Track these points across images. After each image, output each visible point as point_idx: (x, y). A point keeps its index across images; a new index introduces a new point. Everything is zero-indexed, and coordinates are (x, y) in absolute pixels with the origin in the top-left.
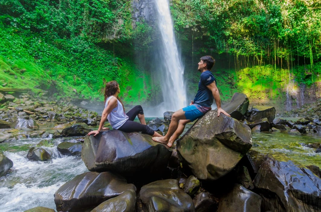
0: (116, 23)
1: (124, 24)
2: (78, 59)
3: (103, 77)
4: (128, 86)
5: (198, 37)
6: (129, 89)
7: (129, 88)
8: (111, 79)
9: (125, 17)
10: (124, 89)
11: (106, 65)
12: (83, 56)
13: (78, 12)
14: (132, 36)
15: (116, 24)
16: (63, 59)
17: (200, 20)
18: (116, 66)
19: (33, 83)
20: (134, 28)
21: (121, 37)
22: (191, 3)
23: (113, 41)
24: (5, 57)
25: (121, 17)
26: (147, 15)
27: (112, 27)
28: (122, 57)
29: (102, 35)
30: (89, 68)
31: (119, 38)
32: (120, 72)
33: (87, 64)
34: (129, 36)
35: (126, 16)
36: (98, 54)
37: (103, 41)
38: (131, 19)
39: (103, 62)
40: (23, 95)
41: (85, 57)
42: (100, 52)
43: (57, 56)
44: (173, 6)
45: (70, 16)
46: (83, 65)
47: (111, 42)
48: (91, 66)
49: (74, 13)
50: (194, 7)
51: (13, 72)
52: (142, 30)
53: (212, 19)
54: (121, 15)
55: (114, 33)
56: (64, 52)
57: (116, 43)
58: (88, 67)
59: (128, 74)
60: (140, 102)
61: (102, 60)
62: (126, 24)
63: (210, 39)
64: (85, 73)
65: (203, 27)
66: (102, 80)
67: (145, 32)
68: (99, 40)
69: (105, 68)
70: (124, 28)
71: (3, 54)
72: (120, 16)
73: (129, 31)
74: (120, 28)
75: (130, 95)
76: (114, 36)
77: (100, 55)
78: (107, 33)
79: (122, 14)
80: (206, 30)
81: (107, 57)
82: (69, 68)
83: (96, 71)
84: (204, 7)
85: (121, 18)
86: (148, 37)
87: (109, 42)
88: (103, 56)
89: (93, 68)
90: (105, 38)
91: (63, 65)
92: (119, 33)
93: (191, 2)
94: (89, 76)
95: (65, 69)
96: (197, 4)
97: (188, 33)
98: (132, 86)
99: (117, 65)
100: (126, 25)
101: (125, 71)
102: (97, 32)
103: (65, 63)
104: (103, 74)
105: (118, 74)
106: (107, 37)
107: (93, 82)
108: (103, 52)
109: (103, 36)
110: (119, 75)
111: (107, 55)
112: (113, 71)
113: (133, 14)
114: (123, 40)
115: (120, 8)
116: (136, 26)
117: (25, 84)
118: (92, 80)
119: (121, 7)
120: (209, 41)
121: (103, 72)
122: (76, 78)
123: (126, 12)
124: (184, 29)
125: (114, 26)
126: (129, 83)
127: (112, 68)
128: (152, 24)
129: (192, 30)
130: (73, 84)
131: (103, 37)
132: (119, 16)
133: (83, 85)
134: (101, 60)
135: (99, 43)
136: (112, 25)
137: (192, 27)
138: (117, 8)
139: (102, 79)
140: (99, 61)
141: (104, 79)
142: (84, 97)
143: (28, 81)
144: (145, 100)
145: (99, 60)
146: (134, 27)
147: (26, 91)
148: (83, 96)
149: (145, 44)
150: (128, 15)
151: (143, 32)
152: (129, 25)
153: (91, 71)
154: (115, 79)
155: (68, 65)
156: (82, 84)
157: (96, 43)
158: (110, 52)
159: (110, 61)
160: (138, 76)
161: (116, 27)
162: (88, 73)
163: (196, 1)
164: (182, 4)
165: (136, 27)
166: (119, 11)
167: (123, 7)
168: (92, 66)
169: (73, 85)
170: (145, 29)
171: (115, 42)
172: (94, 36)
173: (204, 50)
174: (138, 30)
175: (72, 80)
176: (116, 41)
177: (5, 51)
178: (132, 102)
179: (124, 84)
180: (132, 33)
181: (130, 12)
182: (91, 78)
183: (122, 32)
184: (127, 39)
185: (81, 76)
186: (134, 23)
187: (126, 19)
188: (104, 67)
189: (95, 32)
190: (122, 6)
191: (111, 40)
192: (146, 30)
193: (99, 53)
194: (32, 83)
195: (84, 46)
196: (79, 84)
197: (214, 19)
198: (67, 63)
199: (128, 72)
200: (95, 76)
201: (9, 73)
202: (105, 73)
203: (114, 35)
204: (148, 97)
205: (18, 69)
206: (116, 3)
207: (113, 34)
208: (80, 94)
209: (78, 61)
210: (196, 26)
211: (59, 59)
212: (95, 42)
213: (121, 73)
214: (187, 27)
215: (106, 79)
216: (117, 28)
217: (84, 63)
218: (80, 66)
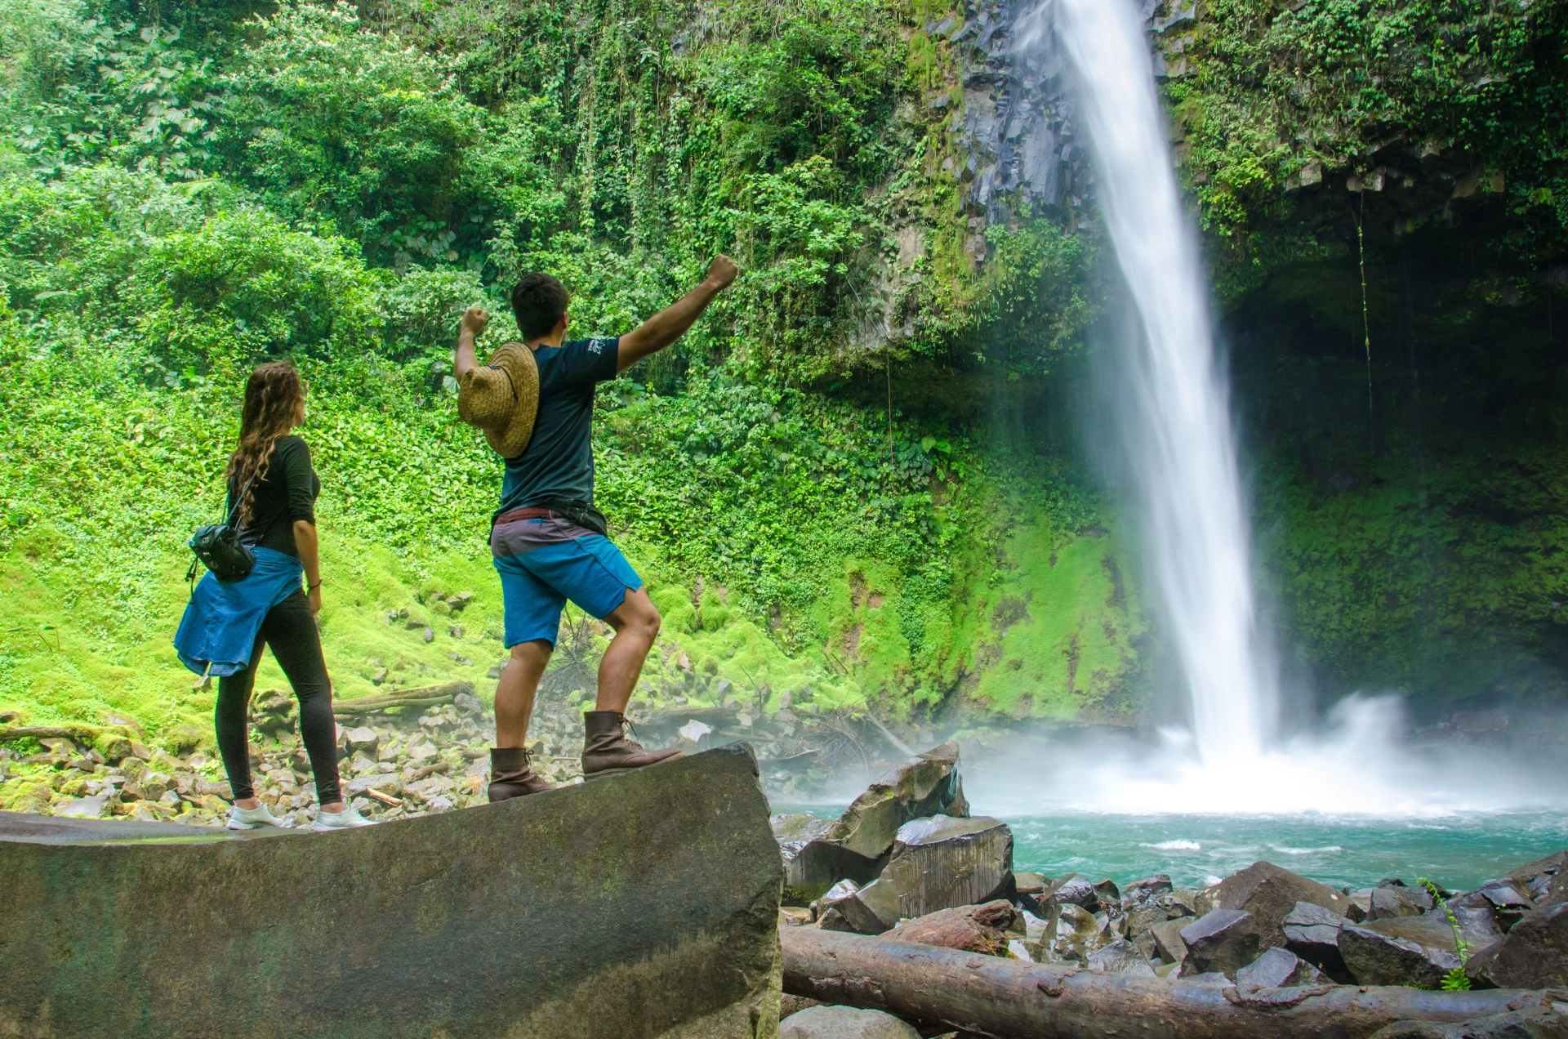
0: (887, 255)
1: (929, 252)
2: (722, 486)
3: (852, 564)
4: (1005, 601)
5: (1421, 220)
6: (1012, 620)
7: (1011, 614)
8: (895, 570)
9: (926, 211)
10: (979, 619)
11: (864, 495)
12: (744, 465)
13: (712, 241)
14: (977, 312)
15: (887, 261)
16: (643, 504)
17: (1392, 110)
18: (923, 489)
19: (492, 651)
20: (979, 263)
21: (920, 328)
22: (1303, 28)
23: (882, 355)
24: (399, 551)
25: (913, 217)
26: (1045, 169)
27: (873, 281)
28: (961, 430)
29: (828, 334)
30: (775, 525)
31: (909, 333)
32: (948, 520)
33: (764, 507)
34: (961, 315)
35: (936, 202)
36: (822, 439)
37: (839, 366)
38: (959, 215)
39: (848, 480)
40: (432, 715)
41: (754, 472)
42: (832, 426)
43: (615, 495)
44: (1193, 77)
45: (678, 272)
46: (747, 513)
47: (876, 365)
48: (785, 516)
49: (698, 250)
50: (1321, 45)
51: (421, 613)
52: (1025, 265)
53: (1485, 81)
54: (910, 203)
55: (882, 314)
56: (650, 466)
57: (901, 363)
58: (769, 524)
59: (1001, 525)
60: (1079, 692)
61: (844, 470)
62: (937, 248)
63: (1519, 211)
64: (754, 555)
65: (1428, 149)
66: (844, 584)
67: (1046, 271)
68: (815, 367)
69: (862, 512)
70: (931, 273)
71: (396, 544)
72: (904, 214)
73: (957, 286)
74: (906, 279)
75: (1012, 656)
76: (887, 330)
77: (832, 442)
78: (853, 317)
79: (914, 199)
80: (1458, 163)
81: (873, 449)
82: (673, 542)
83: (813, 537)
84: (1397, 26)
85: (912, 222)
86: (1070, 295)
87: (867, 366)
88: (846, 448)
89: (797, 524)
90: (844, 349)
91: (641, 537)
92: (908, 309)
93: (1303, 21)
94: (774, 570)
95: (653, 551)
96: (1341, 23)
97: (1331, 214)
98: (1029, 596)
99: (926, 481)
100: (939, 256)
101: (983, 513)
102: (804, 324)
103: (651, 523)
104: (850, 550)
105: (938, 534)
106: (853, 342)
107: (794, 601)
108: (846, 421)
109: (832, 338)
110: (942, 541)
111: (870, 433)
112: (908, 525)
113: (968, 187)
114: (929, 343)
115: (901, 167)
116: (991, 247)
117: (458, 659)
118: (788, 592)
119: (907, 164)
120: (1517, 224)
121: (850, 539)
122: (707, 591)
123: (931, 182)
124: (1290, 194)
125: (878, 277)
126: (1011, 581)
127: (899, 507)
128: (1077, 216)
129: (1352, 186)
130: (685, 626)
131: (835, 344)
132: (902, 215)
133: (740, 627)
134: (837, 473)
135: (819, 378)
136: (871, 273)
137: (1347, 172)
138: (889, 170)
139: (842, 576)
140: (828, 480)
141: (858, 576)
142: (729, 689)
143: (473, 647)
144: (1106, 684)
145: (829, 470)
146: (981, 258)
147: (450, 697)
148: (723, 685)
149: (1062, 341)
150: (944, 196)
151: (1033, 272)
152: (951, 253)
153: (783, 540)
154: (920, 569)
155: (667, 531)
156: (733, 621)
157: (806, 383)
158: (881, 416)
159: (886, 468)
160: (1069, 527)
161: (890, 280)
162: (772, 556)
163: (1330, 6)
164: (1246, 47)
165: (989, 257)
166: (896, 189)
167: (915, 162)
168: (789, 511)
169: (686, 632)
170: (1040, 256)
171: (894, 360)
172: (797, 346)
173: (1499, 289)
174: (1001, 272)
175: (680, 604)
176: (902, 355)
177: (402, 526)
178: (1027, 697)
179: (980, 591)
180: (970, 293)
181: (948, 179)
182: (786, 579)
183: (921, 298)
184: (951, 332)
185: (731, 576)
186: (978, 238)
187: (934, 225)
188: (856, 510)
189: (797, 325)
190: (913, 152)
191: (873, 356)
192: (1051, 259)
193: (829, 433)
194: (485, 653)
195: (745, 415)
196: (719, 624)
197: (1498, 78)
198: (662, 521)
199: (1000, 514)
200: (808, 563)
201: (407, 621)
202: (860, 538)
203: (887, 320)
204: (1128, 661)
205: (442, 598)
206: (878, 150)
207: (879, 319)
208: (708, 680)
209: (721, 498)
210: (1374, 155)
211: (625, 510)
212: (803, 379)
213: (954, 528)
214: (1309, 177)
215: (866, 575)
216: (896, 281)
217: (752, 501)
218: (733, 524)
